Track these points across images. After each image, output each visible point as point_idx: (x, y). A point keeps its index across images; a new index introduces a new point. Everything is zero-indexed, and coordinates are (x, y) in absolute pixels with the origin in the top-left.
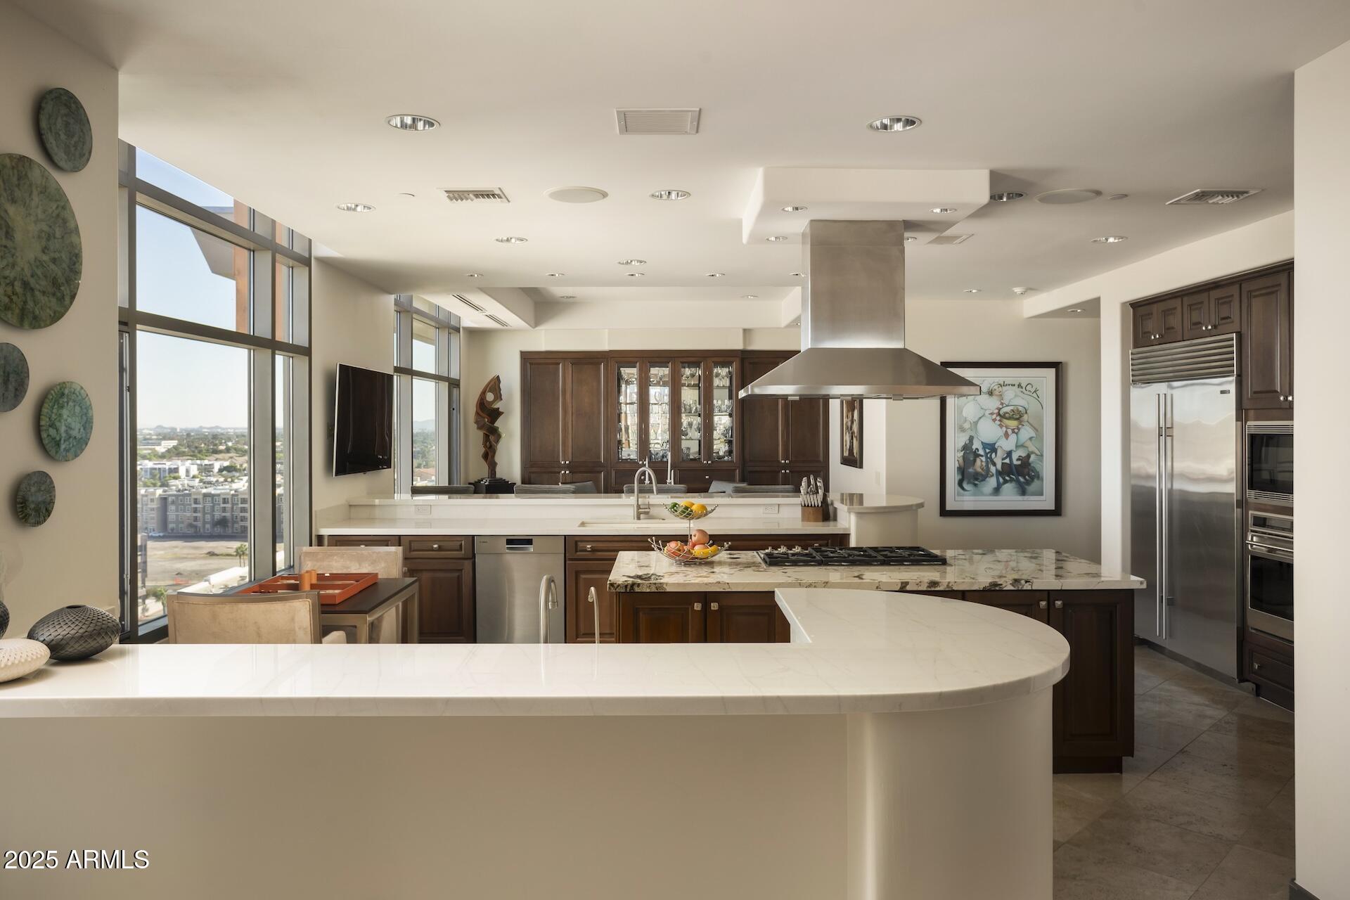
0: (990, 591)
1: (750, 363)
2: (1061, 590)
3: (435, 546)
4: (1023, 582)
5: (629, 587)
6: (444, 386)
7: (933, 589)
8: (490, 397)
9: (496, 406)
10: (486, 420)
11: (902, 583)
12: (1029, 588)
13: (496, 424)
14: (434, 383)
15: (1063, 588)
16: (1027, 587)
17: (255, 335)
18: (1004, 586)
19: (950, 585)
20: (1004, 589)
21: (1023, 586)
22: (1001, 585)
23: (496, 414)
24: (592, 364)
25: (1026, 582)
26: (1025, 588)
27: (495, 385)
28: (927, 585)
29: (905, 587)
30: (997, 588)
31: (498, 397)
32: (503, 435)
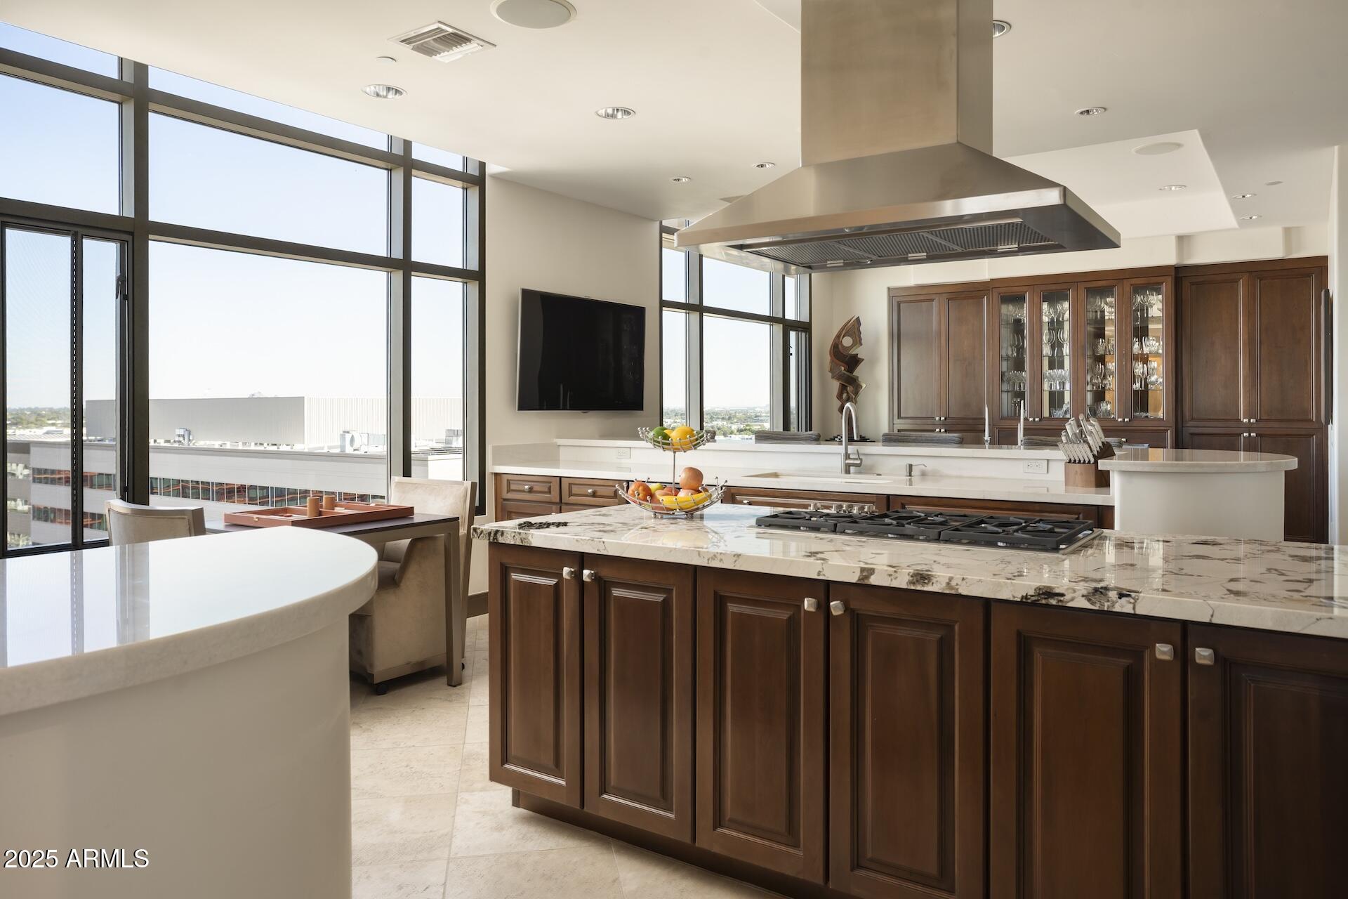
0: (1034, 603)
1: (1192, 284)
2: (1210, 625)
3: (590, 491)
4: (1113, 595)
5: (492, 535)
6: (779, 328)
7: (919, 588)
8: (847, 341)
9: (853, 352)
10: (843, 368)
11: (863, 570)
12: (1128, 609)
13: (856, 373)
14: (768, 326)
15: (1216, 621)
16: (1123, 606)
17: (392, 257)
18: (1067, 597)
19: (953, 583)
20: (1070, 605)
21: (1114, 603)
22: (1062, 595)
23: (853, 362)
24: (972, 298)
25: (1121, 596)
26: (1117, 608)
27: (853, 329)
28: (907, 578)
29: (867, 577)
30: (1053, 602)
31: (858, 341)
32: (864, 386)
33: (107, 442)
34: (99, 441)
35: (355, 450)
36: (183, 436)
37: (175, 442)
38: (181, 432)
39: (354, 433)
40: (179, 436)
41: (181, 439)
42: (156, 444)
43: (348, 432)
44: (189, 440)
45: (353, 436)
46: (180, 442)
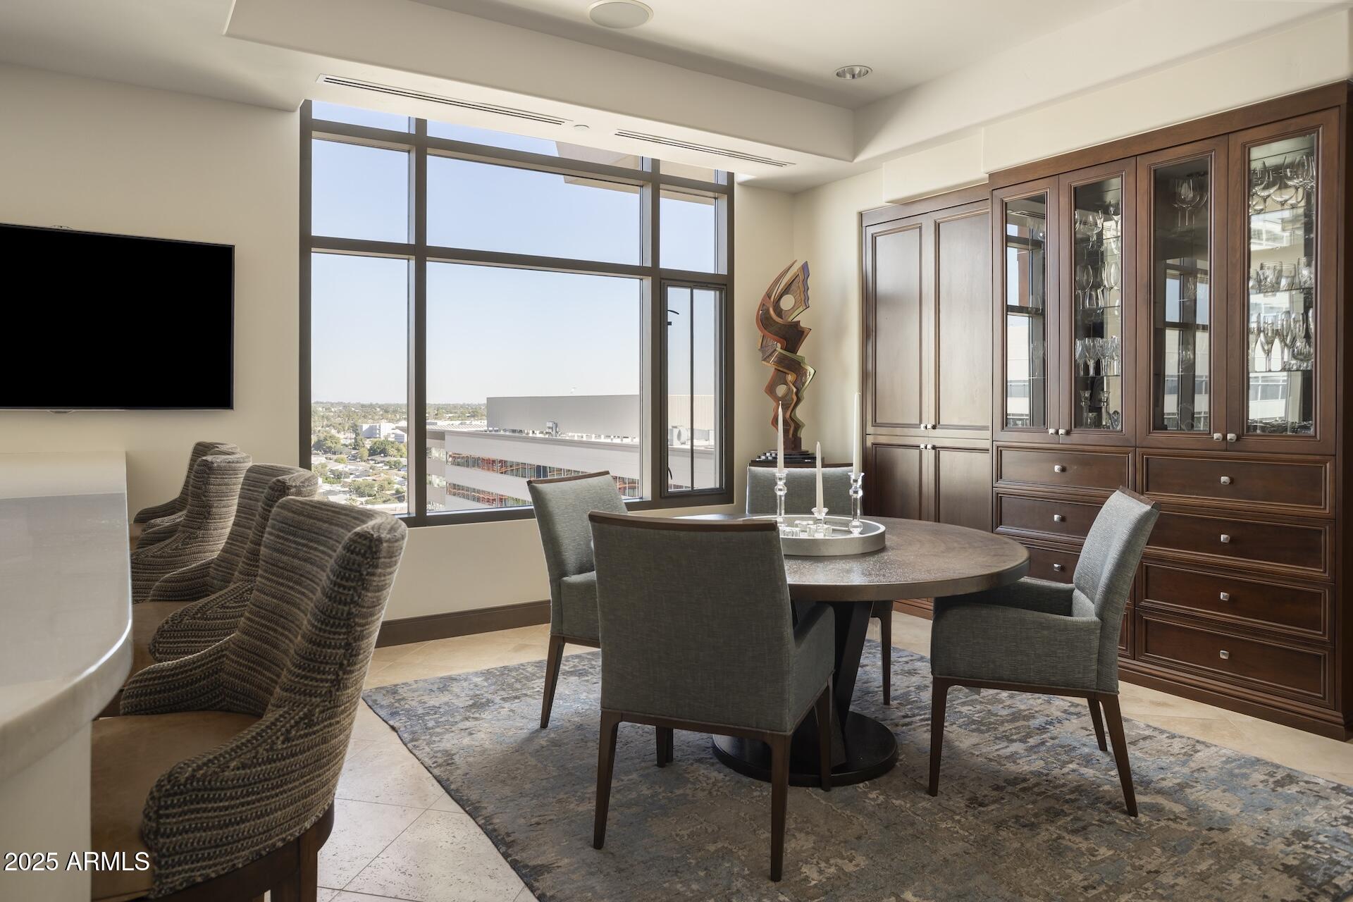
8: (787, 302)
31: (804, 301)
33: (502, 433)
34: (495, 431)
35: (682, 444)
36: (552, 428)
37: (547, 433)
38: (550, 424)
39: (680, 428)
40: (549, 428)
41: (550, 431)
42: (534, 435)
43: (676, 427)
44: (557, 432)
45: (680, 431)
46: (550, 433)
